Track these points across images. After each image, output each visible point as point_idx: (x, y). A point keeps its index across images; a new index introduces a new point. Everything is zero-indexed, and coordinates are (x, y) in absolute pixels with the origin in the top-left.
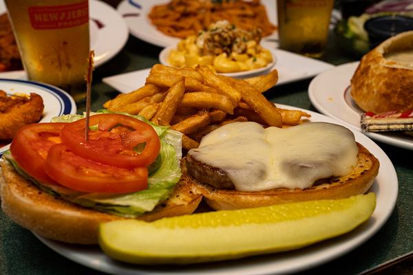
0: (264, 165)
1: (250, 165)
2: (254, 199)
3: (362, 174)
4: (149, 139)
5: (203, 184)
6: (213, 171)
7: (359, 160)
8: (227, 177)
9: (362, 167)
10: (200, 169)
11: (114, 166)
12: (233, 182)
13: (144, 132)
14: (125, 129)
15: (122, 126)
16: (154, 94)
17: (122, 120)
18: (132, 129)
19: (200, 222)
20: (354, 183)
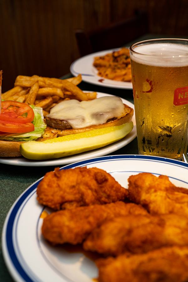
0: (84, 117)
1: (77, 117)
2: (82, 131)
3: (126, 115)
4: (28, 111)
5: (56, 129)
6: (61, 122)
7: (125, 110)
8: (68, 123)
9: (126, 112)
10: (54, 122)
11: (18, 123)
12: (71, 125)
13: (25, 108)
14: (15, 107)
15: (13, 106)
16: (21, 91)
17: (13, 103)
18: (18, 107)
19: (62, 139)
20: (124, 119)
